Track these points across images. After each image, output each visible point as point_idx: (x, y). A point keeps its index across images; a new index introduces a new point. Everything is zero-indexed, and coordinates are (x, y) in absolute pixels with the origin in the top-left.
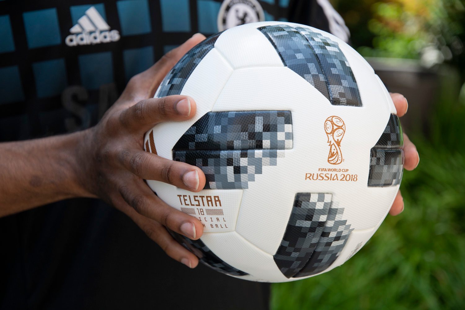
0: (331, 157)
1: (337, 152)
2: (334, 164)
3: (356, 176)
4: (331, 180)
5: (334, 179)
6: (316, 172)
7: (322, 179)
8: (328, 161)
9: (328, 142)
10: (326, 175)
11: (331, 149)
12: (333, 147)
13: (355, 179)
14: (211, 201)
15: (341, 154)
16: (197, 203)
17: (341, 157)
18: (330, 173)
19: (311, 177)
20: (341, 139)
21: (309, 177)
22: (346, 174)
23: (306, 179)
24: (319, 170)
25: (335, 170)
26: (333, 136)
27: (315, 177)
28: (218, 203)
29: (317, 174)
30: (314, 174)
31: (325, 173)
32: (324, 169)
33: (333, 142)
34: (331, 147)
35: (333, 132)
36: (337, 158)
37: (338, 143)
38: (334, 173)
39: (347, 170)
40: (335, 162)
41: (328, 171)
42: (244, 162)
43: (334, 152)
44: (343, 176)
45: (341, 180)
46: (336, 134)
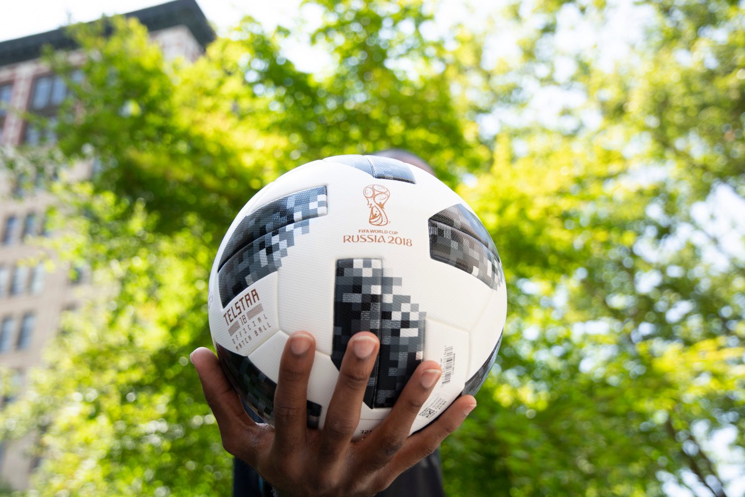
0: (373, 218)
1: (380, 214)
2: (378, 225)
3: (409, 241)
4: (376, 241)
5: (380, 240)
6: (356, 234)
7: (364, 240)
8: (370, 222)
9: (368, 205)
10: (369, 236)
11: (372, 211)
12: (375, 209)
13: (409, 244)
14: (249, 299)
15: (386, 216)
16: (238, 311)
17: (385, 218)
18: (374, 234)
19: (351, 240)
20: (385, 202)
21: (348, 240)
22: (395, 236)
23: (344, 242)
24: (359, 231)
25: (379, 231)
26: (374, 199)
27: (355, 239)
28: (255, 297)
29: (358, 236)
30: (353, 236)
31: (367, 234)
32: (366, 231)
33: (374, 204)
34: (372, 209)
35: (374, 196)
36: (381, 219)
37: (381, 206)
38: (379, 235)
39: (396, 233)
40: (378, 223)
41: (371, 232)
42: (275, 240)
43: (376, 214)
44: (391, 239)
45: (390, 242)
46: (377, 198)
